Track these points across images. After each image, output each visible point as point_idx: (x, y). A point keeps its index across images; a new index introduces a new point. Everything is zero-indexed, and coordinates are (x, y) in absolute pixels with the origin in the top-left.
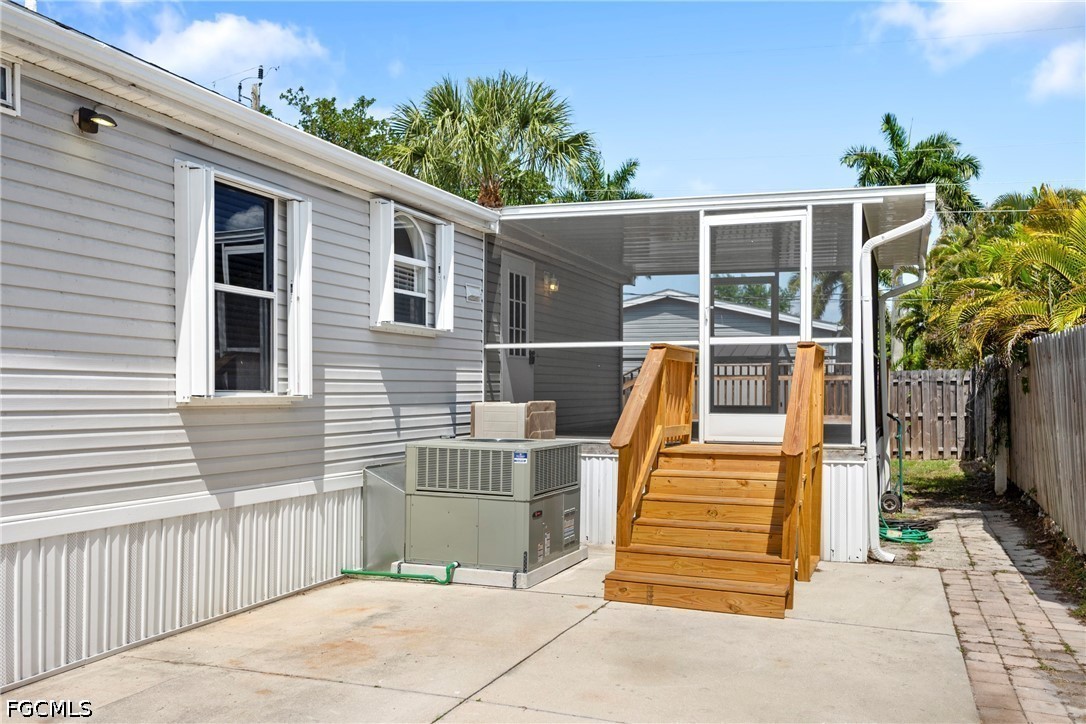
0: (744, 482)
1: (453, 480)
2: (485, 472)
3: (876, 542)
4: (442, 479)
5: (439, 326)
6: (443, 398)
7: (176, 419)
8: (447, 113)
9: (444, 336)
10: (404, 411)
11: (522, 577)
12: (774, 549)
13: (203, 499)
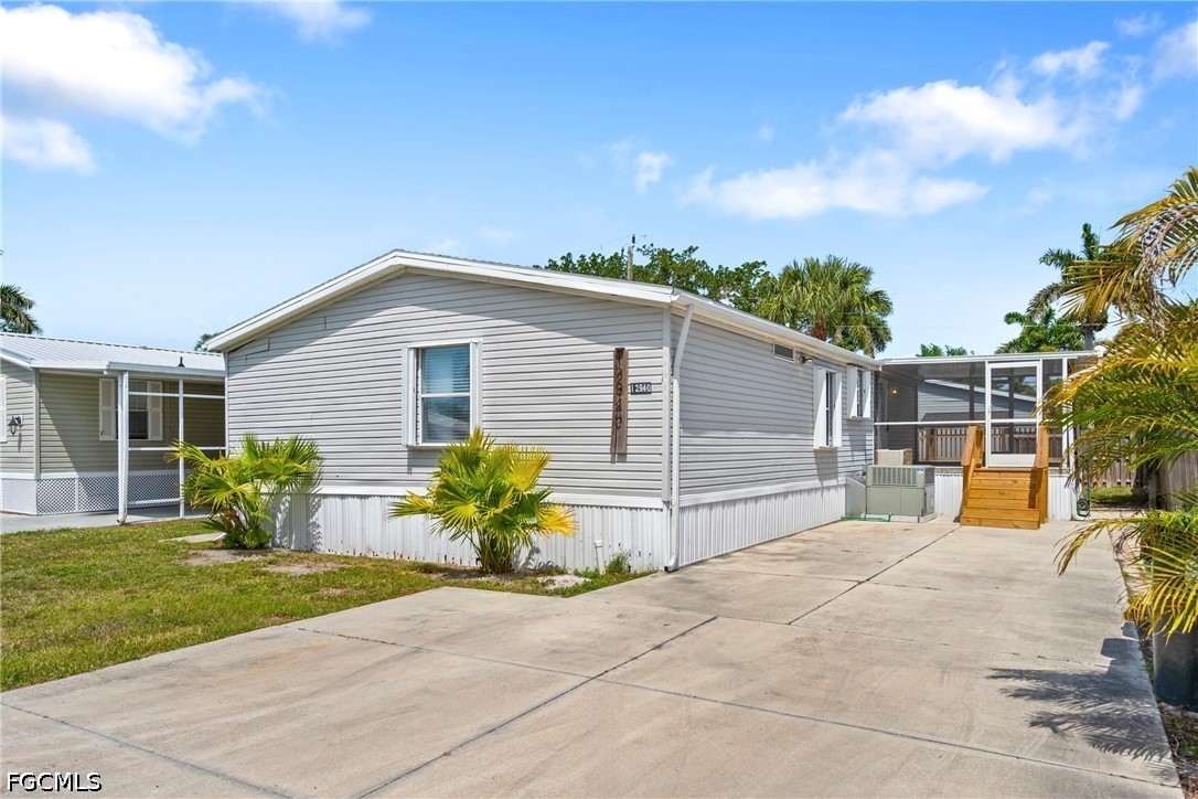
0: (1015, 482)
1: (889, 480)
2: (904, 477)
3: (1075, 512)
4: (884, 480)
5: (864, 416)
6: (862, 448)
7: (812, 455)
8: (798, 283)
9: (866, 420)
10: (855, 453)
11: (922, 519)
12: (1032, 505)
13: (816, 483)
